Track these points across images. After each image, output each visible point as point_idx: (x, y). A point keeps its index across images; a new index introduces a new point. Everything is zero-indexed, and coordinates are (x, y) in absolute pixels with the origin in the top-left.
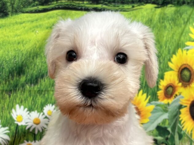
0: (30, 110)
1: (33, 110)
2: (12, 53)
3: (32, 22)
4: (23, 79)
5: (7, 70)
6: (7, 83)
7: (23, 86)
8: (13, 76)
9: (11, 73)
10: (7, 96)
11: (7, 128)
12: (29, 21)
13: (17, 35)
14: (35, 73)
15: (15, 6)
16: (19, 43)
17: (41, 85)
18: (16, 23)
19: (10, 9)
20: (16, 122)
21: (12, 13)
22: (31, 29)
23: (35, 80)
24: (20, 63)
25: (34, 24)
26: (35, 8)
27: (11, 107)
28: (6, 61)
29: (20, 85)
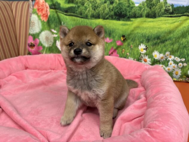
0: (160, 53)
3: (165, 20)
4: (159, 41)
5: (153, 38)
6: (152, 42)
8: (155, 40)
9: (154, 39)
10: (152, 47)
11: (150, 59)
12: (164, 20)
13: (158, 25)
14: (164, 39)
15: (159, 14)
16: (159, 28)
18: (159, 21)
19: (157, 15)
20: (154, 57)
21: (158, 17)
22: (164, 23)
23: (163, 42)
24: (158, 35)
25: (166, 21)
26: (167, 15)
27: (153, 51)
28: (153, 35)
29: (157, 43)
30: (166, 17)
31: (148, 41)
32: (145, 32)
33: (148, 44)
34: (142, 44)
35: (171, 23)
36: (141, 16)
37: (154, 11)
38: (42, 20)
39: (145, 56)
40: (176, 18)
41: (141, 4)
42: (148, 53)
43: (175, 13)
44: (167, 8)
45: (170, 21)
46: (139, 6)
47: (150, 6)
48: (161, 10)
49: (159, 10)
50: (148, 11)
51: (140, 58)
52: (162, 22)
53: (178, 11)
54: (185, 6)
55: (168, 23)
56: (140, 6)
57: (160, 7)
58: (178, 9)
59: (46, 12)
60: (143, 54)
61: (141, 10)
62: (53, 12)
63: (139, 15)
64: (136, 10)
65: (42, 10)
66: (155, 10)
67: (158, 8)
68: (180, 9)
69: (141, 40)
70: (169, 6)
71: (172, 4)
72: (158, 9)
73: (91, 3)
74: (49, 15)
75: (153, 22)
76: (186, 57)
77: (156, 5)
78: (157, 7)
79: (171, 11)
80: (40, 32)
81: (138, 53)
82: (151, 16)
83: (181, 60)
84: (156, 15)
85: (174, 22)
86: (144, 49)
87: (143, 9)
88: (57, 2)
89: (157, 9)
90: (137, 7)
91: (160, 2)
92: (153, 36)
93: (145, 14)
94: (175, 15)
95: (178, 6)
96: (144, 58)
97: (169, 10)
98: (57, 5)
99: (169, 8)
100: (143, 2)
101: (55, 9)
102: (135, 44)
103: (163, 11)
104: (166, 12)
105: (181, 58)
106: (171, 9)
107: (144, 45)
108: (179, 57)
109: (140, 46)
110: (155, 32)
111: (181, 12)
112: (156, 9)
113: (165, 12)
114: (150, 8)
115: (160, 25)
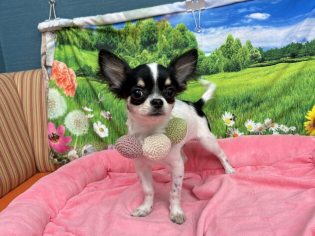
0: (256, 122)
1: (258, 122)
2: (244, 91)
3: (255, 72)
4: (251, 104)
5: (241, 100)
6: (242, 107)
7: (251, 108)
8: (245, 103)
9: (244, 101)
10: (242, 115)
11: (243, 133)
12: (253, 72)
13: (246, 80)
14: (258, 100)
15: (244, 64)
16: (248, 85)
17: (261, 107)
18: (245, 74)
19: (241, 66)
20: (248, 130)
21: (243, 68)
22: (254, 76)
23: (257, 105)
24: (249, 96)
25: (256, 74)
26: (256, 64)
27: (244, 121)
28: (241, 96)
29: (249, 108)
30: (254, 67)
31: (234, 106)
32: (228, 93)
33: (235, 111)
34: (226, 113)
35: (264, 76)
36: (217, 71)
37: (236, 61)
38: (67, 96)
39: (235, 129)
40: (270, 67)
41: (214, 53)
42: (238, 124)
43: (267, 60)
44: (254, 53)
45: (263, 73)
46: (211, 55)
47: (228, 54)
48: (246, 58)
49: (243, 58)
50: (226, 63)
51: (227, 134)
52: (250, 76)
53: (271, 57)
54: (279, 48)
55: (260, 75)
56: (213, 55)
57: (243, 53)
58: (270, 54)
59: (71, 83)
60: (230, 127)
61: (215, 62)
62: (83, 80)
63: (213, 69)
64: (207, 62)
65: (65, 80)
66: (236, 59)
67: (241, 55)
68: (273, 53)
69: (224, 106)
70: (256, 51)
71: (260, 47)
72: (241, 57)
73: (138, 60)
74: (76, 86)
75: (236, 77)
76: (297, 124)
77: (236, 51)
78: (238, 54)
79: (261, 57)
80: (65, 115)
81: (223, 126)
82: (232, 69)
83: (290, 130)
84: (239, 67)
85: (268, 74)
86: (231, 119)
87: (218, 59)
88: (86, 66)
89: (239, 57)
90: (208, 58)
91: (241, 46)
92: (240, 98)
93: (223, 67)
94: (267, 63)
95: (269, 49)
96: (233, 133)
97: (258, 56)
98: (86, 69)
99: (256, 53)
100: (216, 50)
101: (85, 75)
102: (217, 114)
103: (248, 59)
104: (253, 60)
105: (289, 127)
106: (260, 55)
107: (229, 113)
108: (286, 124)
109: (223, 115)
110: (242, 92)
111: (275, 57)
112: (237, 57)
113: (251, 60)
114: (229, 57)
115: (248, 80)
